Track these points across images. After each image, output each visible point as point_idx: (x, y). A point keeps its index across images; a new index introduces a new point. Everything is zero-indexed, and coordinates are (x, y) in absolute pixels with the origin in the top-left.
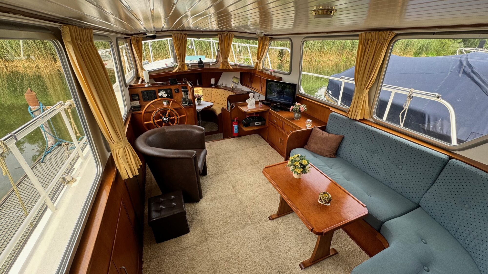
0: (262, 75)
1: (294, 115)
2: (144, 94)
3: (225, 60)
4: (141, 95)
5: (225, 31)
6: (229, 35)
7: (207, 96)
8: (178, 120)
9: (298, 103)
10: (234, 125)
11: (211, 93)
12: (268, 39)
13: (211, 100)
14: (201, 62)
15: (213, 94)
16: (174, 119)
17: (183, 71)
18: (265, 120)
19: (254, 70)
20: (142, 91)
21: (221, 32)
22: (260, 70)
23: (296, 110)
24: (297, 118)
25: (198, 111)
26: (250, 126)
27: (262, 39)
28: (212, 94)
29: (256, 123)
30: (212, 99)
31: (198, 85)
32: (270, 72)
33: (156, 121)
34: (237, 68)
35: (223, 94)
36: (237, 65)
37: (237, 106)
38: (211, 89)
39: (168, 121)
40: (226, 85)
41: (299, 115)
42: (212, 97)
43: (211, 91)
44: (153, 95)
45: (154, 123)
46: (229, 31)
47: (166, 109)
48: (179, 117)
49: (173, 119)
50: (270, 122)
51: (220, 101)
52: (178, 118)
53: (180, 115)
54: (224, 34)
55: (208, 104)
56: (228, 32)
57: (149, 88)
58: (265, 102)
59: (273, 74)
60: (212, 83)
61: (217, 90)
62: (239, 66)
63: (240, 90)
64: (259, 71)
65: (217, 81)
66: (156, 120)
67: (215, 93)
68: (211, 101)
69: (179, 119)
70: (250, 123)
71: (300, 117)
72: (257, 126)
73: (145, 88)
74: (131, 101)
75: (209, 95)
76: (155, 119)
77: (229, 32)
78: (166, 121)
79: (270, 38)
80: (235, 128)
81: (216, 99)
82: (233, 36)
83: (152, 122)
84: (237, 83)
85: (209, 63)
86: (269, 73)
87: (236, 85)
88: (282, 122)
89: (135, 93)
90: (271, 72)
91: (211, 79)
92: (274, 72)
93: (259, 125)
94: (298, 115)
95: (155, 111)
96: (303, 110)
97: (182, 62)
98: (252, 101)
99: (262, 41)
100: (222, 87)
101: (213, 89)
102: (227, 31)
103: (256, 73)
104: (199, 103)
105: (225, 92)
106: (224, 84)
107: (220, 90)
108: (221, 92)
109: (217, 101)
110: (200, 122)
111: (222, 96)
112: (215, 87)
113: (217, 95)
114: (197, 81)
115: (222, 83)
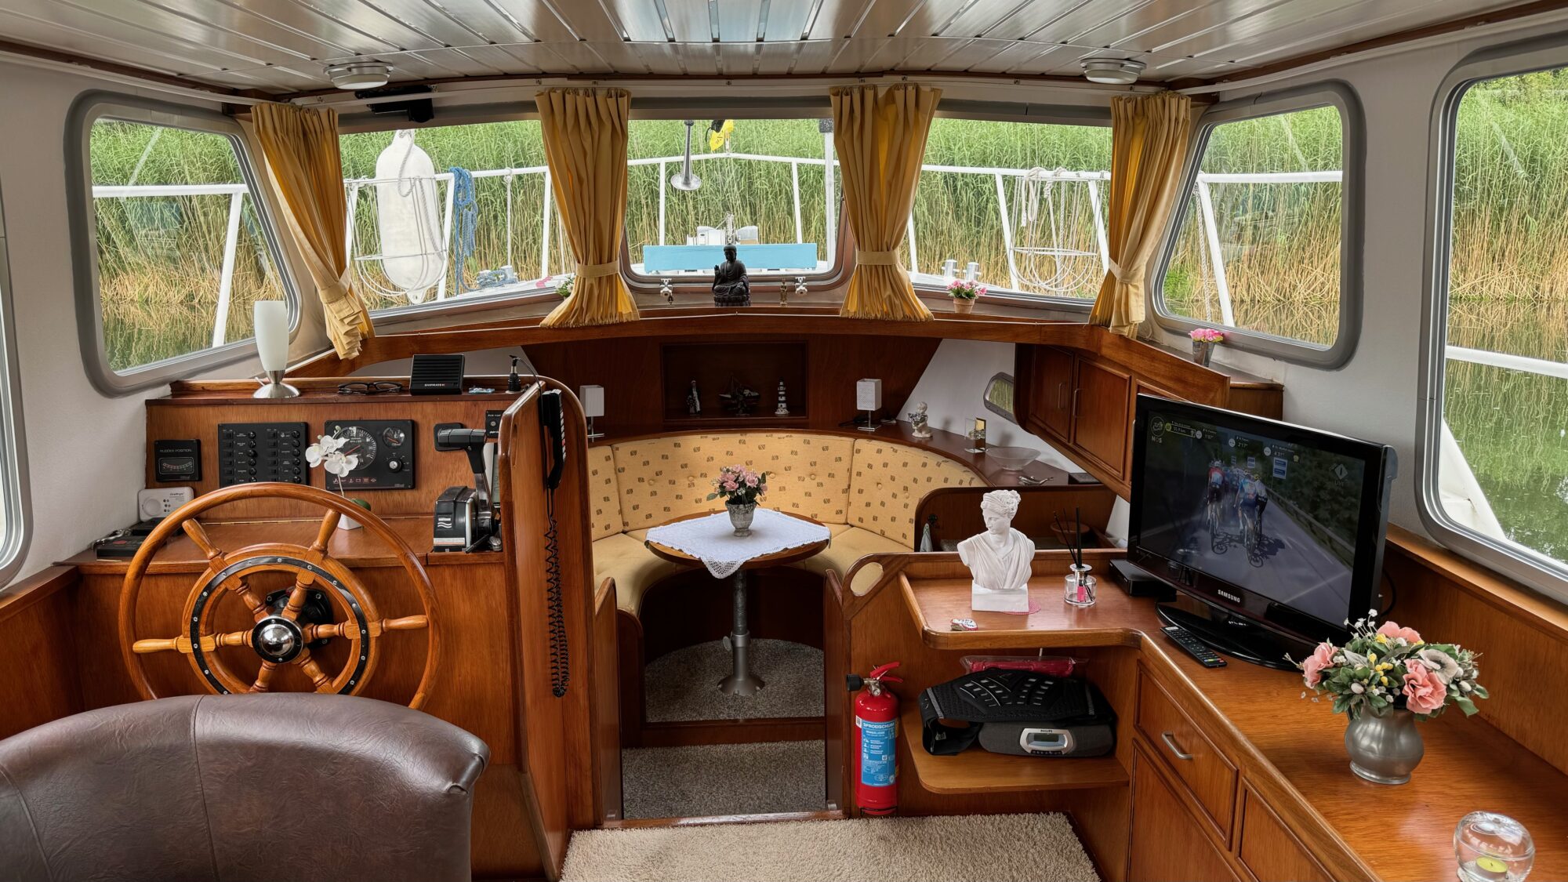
0: (1137, 362)
1: (1350, 730)
2: (231, 445)
3: (877, 258)
4: (211, 451)
5: (880, 73)
6: (899, 95)
7: (818, 480)
8: (365, 651)
9: (1390, 626)
10: (860, 722)
11: (845, 464)
12: (1180, 107)
13: (842, 506)
14: (731, 272)
15: (859, 474)
16: (339, 643)
17: (609, 321)
18: (1108, 717)
19: (1092, 327)
20: (221, 427)
21: (854, 82)
22: (1126, 332)
23: (1356, 688)
24: (1384, 769)
26: (976, 746)
27: (1140, 110)
28: (850, 471)
29: (1027, 731)
30: (849, 504)
31: (782, 411)
32: (1198, 344)
33: (208, 644)
34: (970, 311)
35: (915, 481)
36: (970, 295)
37: (897, 577)
38: (846, 441)
39: (294, 653)
40: (947, 422)
41: (1404, 740)
42: (847, 490)
43: (849, 453)
44: (285, 457)
45: (198, 653)
46: (906, 72)
47: (286, 561)
48: (375, 629)
49: (332, 638)
50: (1146, 747)
51: (893, 519)
52: (365, 639)
53: (387, 610)
54: (875, 87)
55: (798, 535)
56: (898, 79)
57: (274, 409)
58: (1127, 569)
59: (1218, 355)
60: (859, 408)
61: (879, 451)
62: (982, 301)
63: (1023, 461)
64: (1121, 336)
65: (894, 399)
66: (212, 631)
67: (870, 466)
68: (839, 512)
69: (373, 644)
70: (981, 726)
71: (1413, 764)
72: (1037, 755)
73: (251, 409)
74: (147, 488)
75: (831, 475)
76: (202, 628)
77: (910, 78)
78: (278, 646)
79: (1195, 97)
80: (865, 740)
81: (868, 505)
82: (928, 100)
83: (183, 644)
85: (793, 279)
86: (1186, 346)
88: (1228, 777)
89: (181, 436)
90: (1203, 347)
91: (861, 384)
92: (1226, 342)
93: (1055, 756)
94: (1388, 741)
95: (209, 570)
96: (1437, 703)
97: (601, 263)
98: (1003, 550)
99: (1140, 128)
100: (916, 434)
101: (861, 443)
102: (892, 71)
103: (1105, 351)
104: (740, 523)
105: (924, 465)
106: (934, 422)
107: (896, 452)
108: (905, 465)
109: (875, 519)
110: (733, 643)
111: (906, 489)
112: (873, 429)
113: (878, 484)
114: (782, 388)
115: (925, 408)
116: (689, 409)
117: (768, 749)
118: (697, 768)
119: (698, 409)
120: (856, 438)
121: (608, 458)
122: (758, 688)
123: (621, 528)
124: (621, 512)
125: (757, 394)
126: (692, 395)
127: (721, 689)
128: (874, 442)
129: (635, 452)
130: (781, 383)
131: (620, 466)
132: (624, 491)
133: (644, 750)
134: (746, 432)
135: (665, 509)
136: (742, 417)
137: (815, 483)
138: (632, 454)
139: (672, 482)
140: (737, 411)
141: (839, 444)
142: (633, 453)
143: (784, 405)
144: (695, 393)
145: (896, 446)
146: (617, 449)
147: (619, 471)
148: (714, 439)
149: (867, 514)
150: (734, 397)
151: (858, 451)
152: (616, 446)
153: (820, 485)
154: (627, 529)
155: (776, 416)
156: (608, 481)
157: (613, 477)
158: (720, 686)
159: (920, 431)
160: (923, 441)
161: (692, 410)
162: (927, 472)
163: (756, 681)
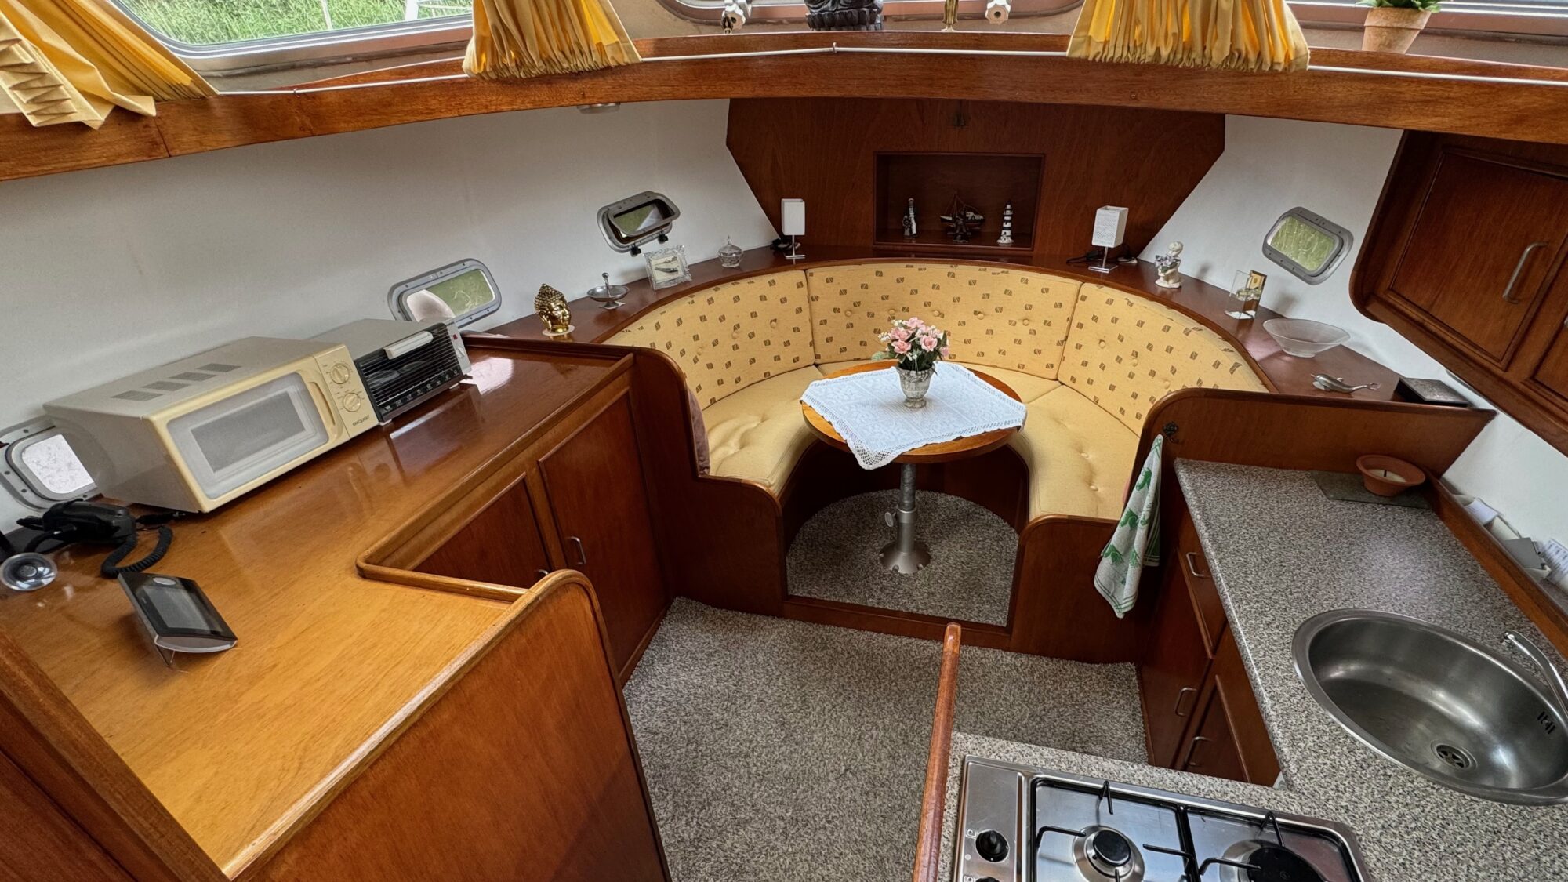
7: (1032, 326)
11: (1066, 311)
13: (1054, 359)
15: (1080, 326)
25: (863, 465)
28: (1070, 320)
30: (1063, 358)
31: (1005, 239)
35: (1150, 347)
38: (1071, 285)
40: (1204, 270)
42: (1063, 343)
43: (1073, 298)
51: (1114, 388)
60: (1094, 243)
61: (1111, 301)
65: (1138, 235)
67: (1095, 319)
68: (1049, 364)
75: (1047, 323)
81: (1085, 364)
84: (1311, 266)
87: (1296, 285)
91: (1100, 212)
100: (1161, 283)
101: (1089, 288)
104: (913, 393)
105: (1167, 329)
106: (1187, 269)
107: (1131, 305)
108: (1140, 324)
109: (1090, 382)
110: (897, 518)
111: (1135, 354)
112: (1107, 271)
113: (1101, 341)
114: (1008, 212)
115: (1180, 251)
116: (903, 230)
117: (915, 648)
118: (832, 660)
119: (914, 232)
120: (1084, 281)
121: (800, 285)
122: (921, 566)
123: (813, 360)
124: (812, 344)
125: (981, 217)
126: (908, 215)
127: (881, 559)
128: (1105, 288)
129: (832, 280)
130: (1008, 207)
131: (814, 294)
132: (817, 322)
133: (785, 622)
134: (957, 263)
135: (861, 343)
136: (960, 245)
137: (1027, 329)
138: (827, 282)
139: (871, 315)
140: (955, 237)
141: (1063, 287)
142: (830, 280)
143: (1008, 233)
144: (912, 213)
145: (1132, 298)
146: (811, 275)
147: (811, 299)
148: (920, 270)
149: (1082, 374)
150: (955, 220)
151: (1084, 298)
152: (810, 271)
153: (1033, 332)
154: (818, 361)
155: (998, 245)
156: (799, 310)
157: (805, 306)
158: (882, 555)
159: (1167, 279)
160: (1168, 292)
161: (907, 233)
162: (1167, 339)
163: (922, 554)
